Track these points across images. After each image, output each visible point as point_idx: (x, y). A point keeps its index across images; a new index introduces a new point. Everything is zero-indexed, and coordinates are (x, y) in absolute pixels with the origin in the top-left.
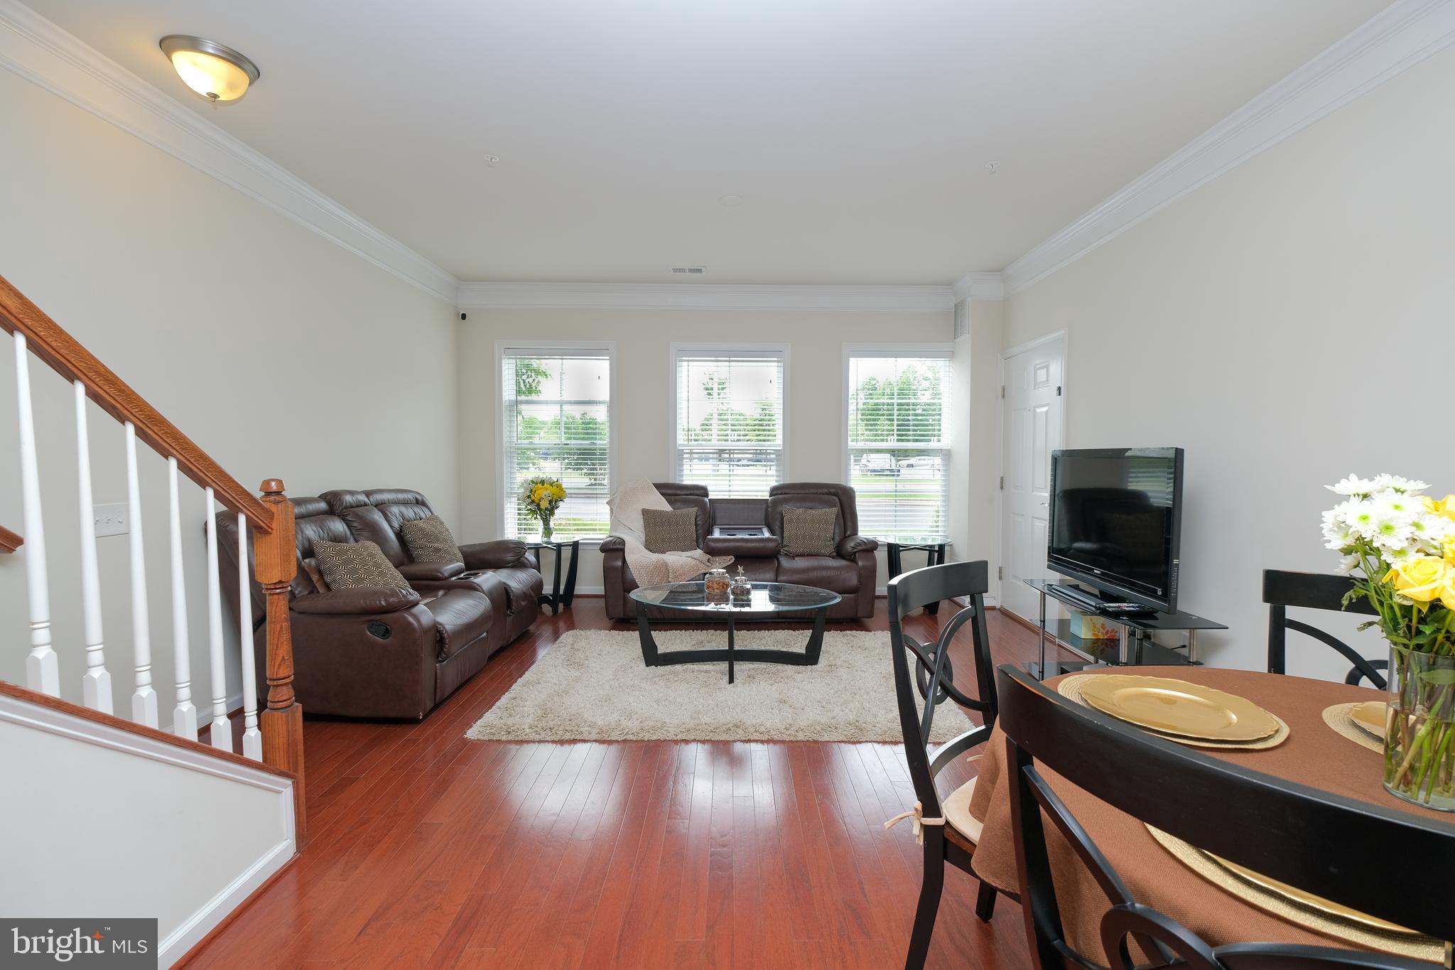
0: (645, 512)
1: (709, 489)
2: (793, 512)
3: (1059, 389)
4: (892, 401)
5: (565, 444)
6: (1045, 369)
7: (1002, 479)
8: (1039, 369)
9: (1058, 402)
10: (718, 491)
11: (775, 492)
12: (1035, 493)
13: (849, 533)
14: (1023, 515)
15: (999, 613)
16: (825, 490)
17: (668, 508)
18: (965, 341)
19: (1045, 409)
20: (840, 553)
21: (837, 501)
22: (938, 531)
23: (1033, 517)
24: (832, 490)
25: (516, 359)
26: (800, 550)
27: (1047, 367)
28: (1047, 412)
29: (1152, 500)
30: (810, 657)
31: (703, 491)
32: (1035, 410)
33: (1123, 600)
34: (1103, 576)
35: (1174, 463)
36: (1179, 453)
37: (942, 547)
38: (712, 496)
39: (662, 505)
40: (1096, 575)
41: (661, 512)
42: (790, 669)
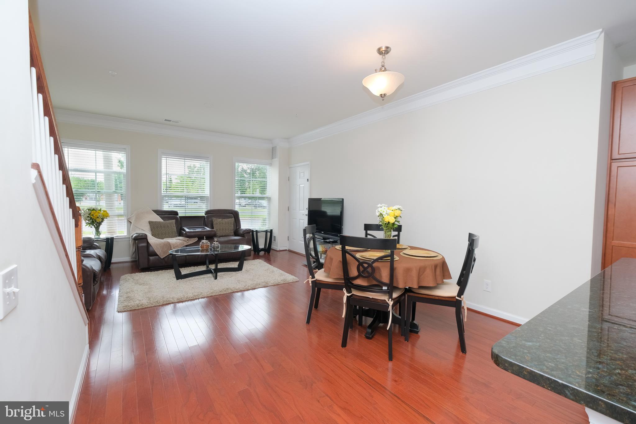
0: (150, 223)
1: (178, 212)
2: (217, 221)
3: (308, 179)
4: (250, 179)
5: (98, 192)
6: (303, 173)
7: (288, 207)
8: (301, 173)
9: (308, 184)
10: (182, 213)
11: (207, 213)
12: (300, 212)
13: (238, 228)
14: (296, 219)
15: (288, 252)
16: (228, 212)
17: (161, 220)
18: (276, 161)
19: (303, 185)
20: (236, 233)
21: (233, 216)
22: (266, 226)
23: (300, 219)
24: (231, 212)
25: (68, 148)
26: (221, 234)
27: (304, 172)
28: (304, 186)
29: (328, 214)
30: (240, 268)
31: (176, 213)
32: (300, 186)
33: (329, 239)
34: (324, 233)
35: (341, 203)
36: (343, 199)
37: (271, 230)
38: (180, 215)
39: (158, 219)
40: (322, 233)
41: (159, 222)
42: (234, 273)
